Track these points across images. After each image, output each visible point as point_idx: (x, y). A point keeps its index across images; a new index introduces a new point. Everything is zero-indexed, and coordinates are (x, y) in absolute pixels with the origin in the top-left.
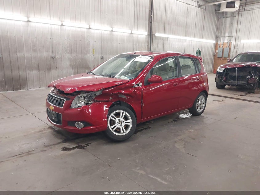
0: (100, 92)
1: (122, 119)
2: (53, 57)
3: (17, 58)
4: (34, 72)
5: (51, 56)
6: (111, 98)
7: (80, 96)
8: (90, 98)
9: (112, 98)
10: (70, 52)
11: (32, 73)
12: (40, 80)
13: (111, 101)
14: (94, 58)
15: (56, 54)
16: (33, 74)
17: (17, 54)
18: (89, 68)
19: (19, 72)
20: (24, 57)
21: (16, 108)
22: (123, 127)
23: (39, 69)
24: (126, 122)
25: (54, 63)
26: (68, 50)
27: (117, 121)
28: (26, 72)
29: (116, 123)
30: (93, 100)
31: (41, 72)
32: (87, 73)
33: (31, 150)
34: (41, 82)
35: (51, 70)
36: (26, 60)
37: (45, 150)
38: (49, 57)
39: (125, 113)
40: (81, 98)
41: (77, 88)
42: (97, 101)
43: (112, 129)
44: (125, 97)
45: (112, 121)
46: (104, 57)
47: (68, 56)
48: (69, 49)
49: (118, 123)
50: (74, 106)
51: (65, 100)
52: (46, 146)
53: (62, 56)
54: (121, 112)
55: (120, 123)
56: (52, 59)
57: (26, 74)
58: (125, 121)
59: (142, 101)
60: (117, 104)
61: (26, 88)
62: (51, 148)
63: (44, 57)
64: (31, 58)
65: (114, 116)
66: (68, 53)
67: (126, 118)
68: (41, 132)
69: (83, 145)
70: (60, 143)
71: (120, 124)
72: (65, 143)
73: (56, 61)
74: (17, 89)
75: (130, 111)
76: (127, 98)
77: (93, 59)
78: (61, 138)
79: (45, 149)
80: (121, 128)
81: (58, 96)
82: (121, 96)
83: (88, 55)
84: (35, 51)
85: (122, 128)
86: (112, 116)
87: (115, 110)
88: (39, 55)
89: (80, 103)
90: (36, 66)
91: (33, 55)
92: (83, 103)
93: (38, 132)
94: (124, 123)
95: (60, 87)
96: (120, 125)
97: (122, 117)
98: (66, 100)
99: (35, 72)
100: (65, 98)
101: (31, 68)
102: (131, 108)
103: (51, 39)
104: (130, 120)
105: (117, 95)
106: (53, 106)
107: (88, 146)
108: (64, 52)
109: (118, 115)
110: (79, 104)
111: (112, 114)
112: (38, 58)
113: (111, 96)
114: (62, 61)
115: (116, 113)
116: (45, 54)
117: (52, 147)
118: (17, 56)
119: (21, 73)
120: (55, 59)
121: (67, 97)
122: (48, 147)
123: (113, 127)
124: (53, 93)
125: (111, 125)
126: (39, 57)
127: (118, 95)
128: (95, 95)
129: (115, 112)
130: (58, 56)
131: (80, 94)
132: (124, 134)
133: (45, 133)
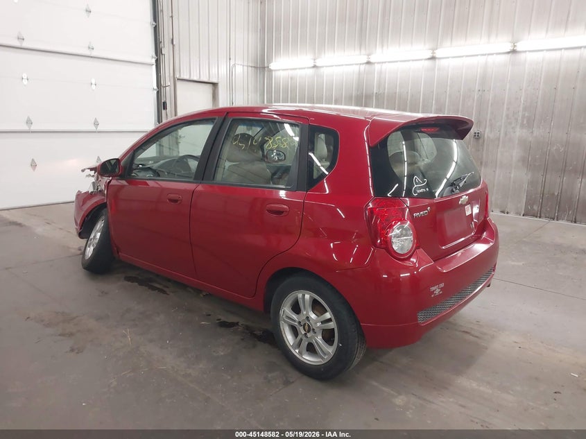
2: (475, 136)
10: (528, 122)
15: (485, 128)
26: (523, 118)
47: (519, 133)
48: (526, 115)
56: (473, 141)
73: (483, 146)
103: (480, 93)
108: (510, 123)
114: (498, 146)
120: (481, 141)
130: (489, 135)
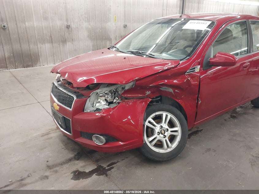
0: (131, 84)
1: (165, 126)
2: (68, 27)
3: (26, 28)
4: (46, 46)
5: (66, 25)
6: (148, 93)
7: (98, 91)
8: (115, 94)
9: (150, 92)
10: (87, 20)
11: (44, 46)
12: (54, 55)
13: (148, 96)
14: (116, 27)
15: (71, 23)
16: (45, 48)
17: (25, 24)
18: (110, 40)
19: (29, 46)
20: (34, 27)
21: (23, 93)
22: (167, 138)
23: (52, 42)
24: (172, 131)
25: (69, 34)
26: (85, 19)
27: (157, 129)
28: (37, 45)
29: (156, 132)
30: (121, 97)
31: (55, 45)
32: (109, 49)
33: (25, 175)
34: (55, 58)
35: (66, 43)
36: (36, 31)
37: (47, 177)
38: (63, 27)
39: (170, 115)
40: (102, 95)
41: (96, 77)
42: (126, 98)
43: (151, 142)
44: (171, 90)
45: (150, 130)
46: (128, 25)
47: (85, 24)
48: (86, 16)
49: (159, 133)
50: (89, 108)
51: (75, 98)
52: (49, 167)
53: (79, 25)
54: (164, 114)
55: (163, 132)
56: (66, 29)
57: (38, 48)
58: (170, 130)
59: (198, 96)
60: (157, 102)
61: (38, 64)
62: (56, 172)
63: (57, 26)
64: (42, 28)
65: (152, 121)
66: (85, 21)
67: (171, 124)
68: (46, 137)
69: (105, 166)
70: (70, 160)
71: (162, 134)
72: (78, 160)
73: (72, 32)
74: (28, 66)
75: (179, 112)
76: (174, 92)
77: (114, 28)
78: (73, 150)
79: (47, 174)
80: (164, 140)
81: (65, 89)
82: (164, 89)
83: (109, 24)
84: (46, 19)
85: (166, 140)
86: (150, 122)
87: (155, 112)
88: (51, 25)
89: (99, 102)
90: (48, 38)
91: (44, 24)
92: (103, 103)
93: (42, 136)
94: (169, 132)
95: (66, 76)
96: (162, 136)
97: (165, 122)
98: (77, 97)
99: (48, 46)
100: (75, 93)
101: (43, 41)
102: (180, 108)
103: (65, 4)
104: (178, 128)
105: (158, 87)
106: (58, 105)
107: (113, 168)
108: (81, 20)
109: (158, 119)
110: (97, 104)
111: (150, 119)
112: (50, 28)
113: (150, 89)
114: (78, 31)
115: (156, 115)
116: (59, 23)
117: (57, 168)
118: (26, 26)
119: (31, 46)
120: (70, 29)
121: (78, 92)
122: (52, 170)
123: (151, 139)
124: (60, 83)
125: (148, 136)
126: (51, 26)
127: (161, 88)
128: (123, 88)
129: (153, 115)
130: (73, 26)
131: (98, 89)
132: (169, 150)
133: (51, 138)
